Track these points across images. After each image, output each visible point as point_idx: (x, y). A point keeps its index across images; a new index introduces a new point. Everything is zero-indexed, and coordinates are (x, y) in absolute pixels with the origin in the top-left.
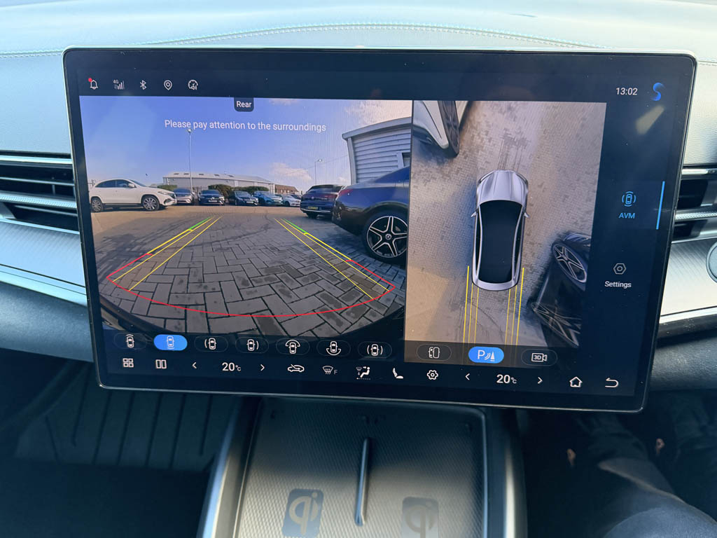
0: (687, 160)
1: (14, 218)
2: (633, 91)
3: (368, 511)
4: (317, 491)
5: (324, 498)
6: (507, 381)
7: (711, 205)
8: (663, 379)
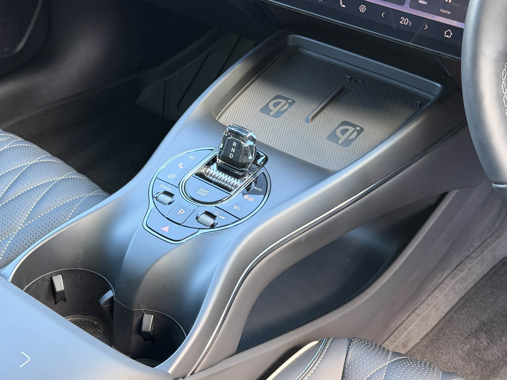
3: (316, 118)
4: (292, 100)
5: (294, 105)
6: (406, 23)
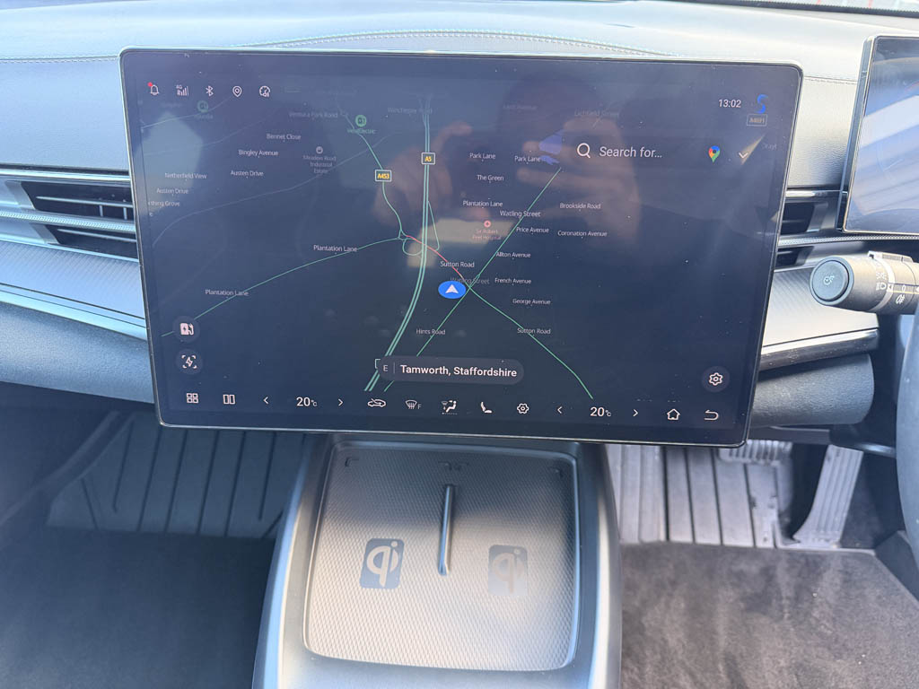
0: (790, 182)
1: (57, 243)
2: (736, 104)
3: (452, 560)
4: (395, 540)
5: (405, 548)
6: (601, 413)
7: (818, 230)
8: (765, 414)
